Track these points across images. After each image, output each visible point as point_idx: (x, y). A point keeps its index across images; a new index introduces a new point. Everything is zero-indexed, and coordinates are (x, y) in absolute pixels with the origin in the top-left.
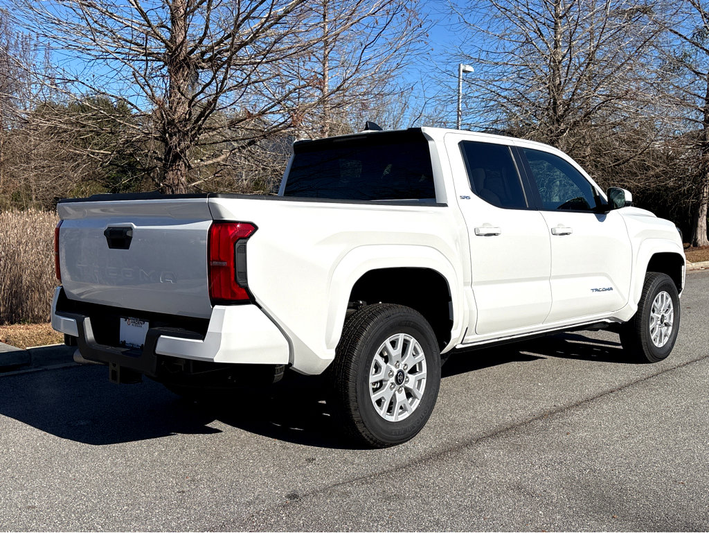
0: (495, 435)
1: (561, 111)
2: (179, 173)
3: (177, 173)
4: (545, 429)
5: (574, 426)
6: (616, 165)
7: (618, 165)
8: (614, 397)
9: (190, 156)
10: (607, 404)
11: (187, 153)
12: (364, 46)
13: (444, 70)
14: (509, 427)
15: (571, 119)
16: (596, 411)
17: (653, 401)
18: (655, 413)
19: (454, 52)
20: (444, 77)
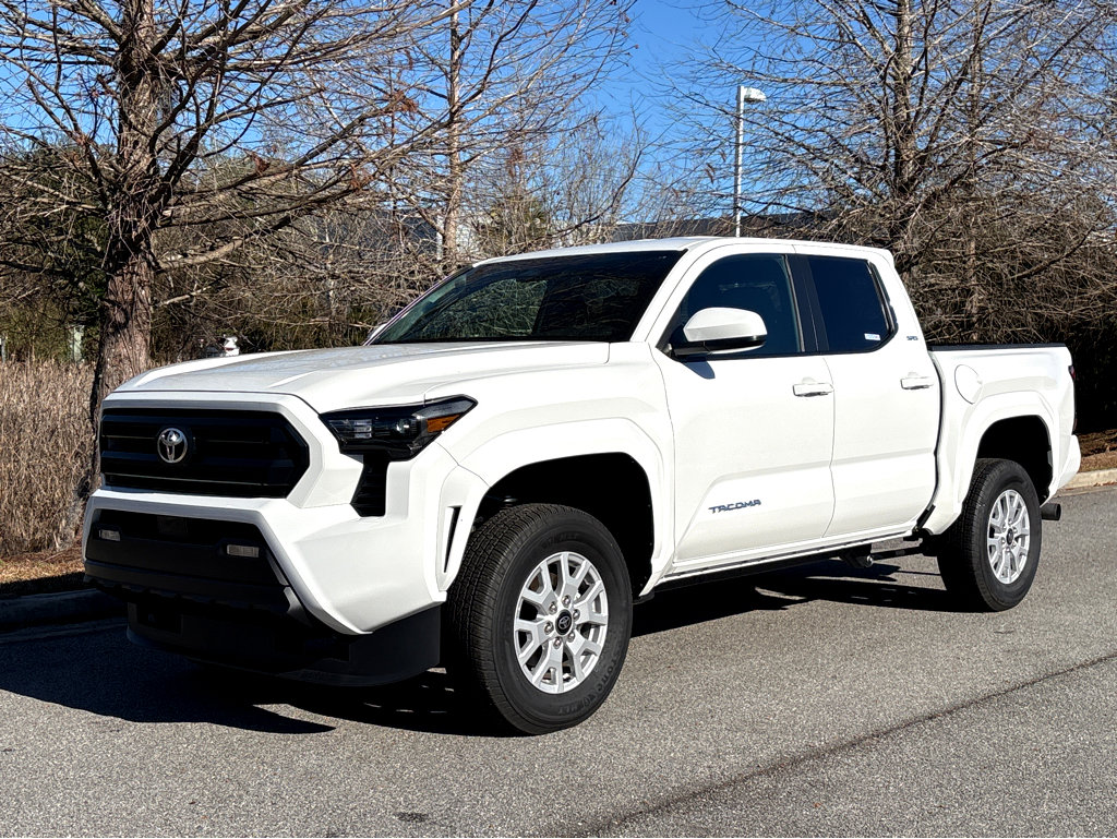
0: (663, 807)
1: (909, 169)
2: (135, 279)
3: (131, 278)
4: (771, 794)
5: (832, 790)
6: (1024, 276)
7: (1028, 276)
8: (931, 729)
9: (161, 249)
10: (914, 743)
11: (153, 241)
12: (497, 37)
13: (686, 93)
14: (698, 789)
15: (928, 186)
16: (888, 756)
17: (1009, 738)
18: (1006, 764)
19: (705, 58)
20: (686, 105)
